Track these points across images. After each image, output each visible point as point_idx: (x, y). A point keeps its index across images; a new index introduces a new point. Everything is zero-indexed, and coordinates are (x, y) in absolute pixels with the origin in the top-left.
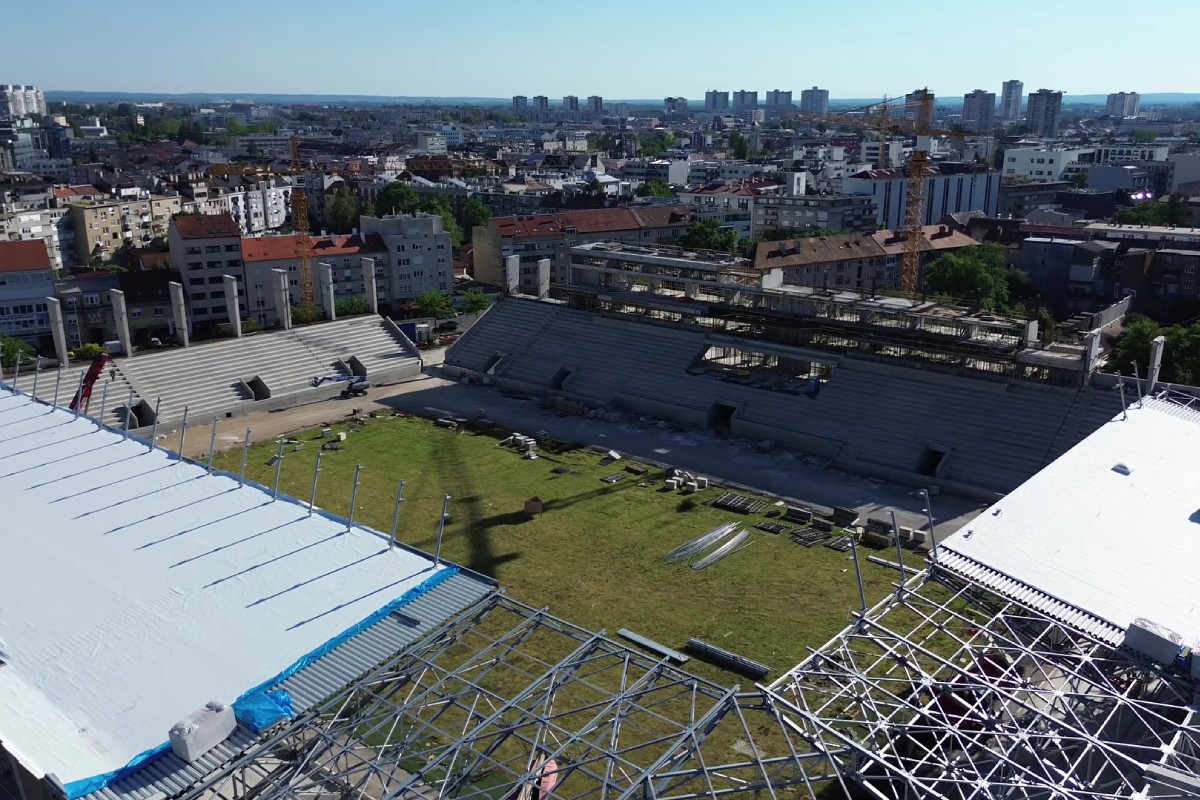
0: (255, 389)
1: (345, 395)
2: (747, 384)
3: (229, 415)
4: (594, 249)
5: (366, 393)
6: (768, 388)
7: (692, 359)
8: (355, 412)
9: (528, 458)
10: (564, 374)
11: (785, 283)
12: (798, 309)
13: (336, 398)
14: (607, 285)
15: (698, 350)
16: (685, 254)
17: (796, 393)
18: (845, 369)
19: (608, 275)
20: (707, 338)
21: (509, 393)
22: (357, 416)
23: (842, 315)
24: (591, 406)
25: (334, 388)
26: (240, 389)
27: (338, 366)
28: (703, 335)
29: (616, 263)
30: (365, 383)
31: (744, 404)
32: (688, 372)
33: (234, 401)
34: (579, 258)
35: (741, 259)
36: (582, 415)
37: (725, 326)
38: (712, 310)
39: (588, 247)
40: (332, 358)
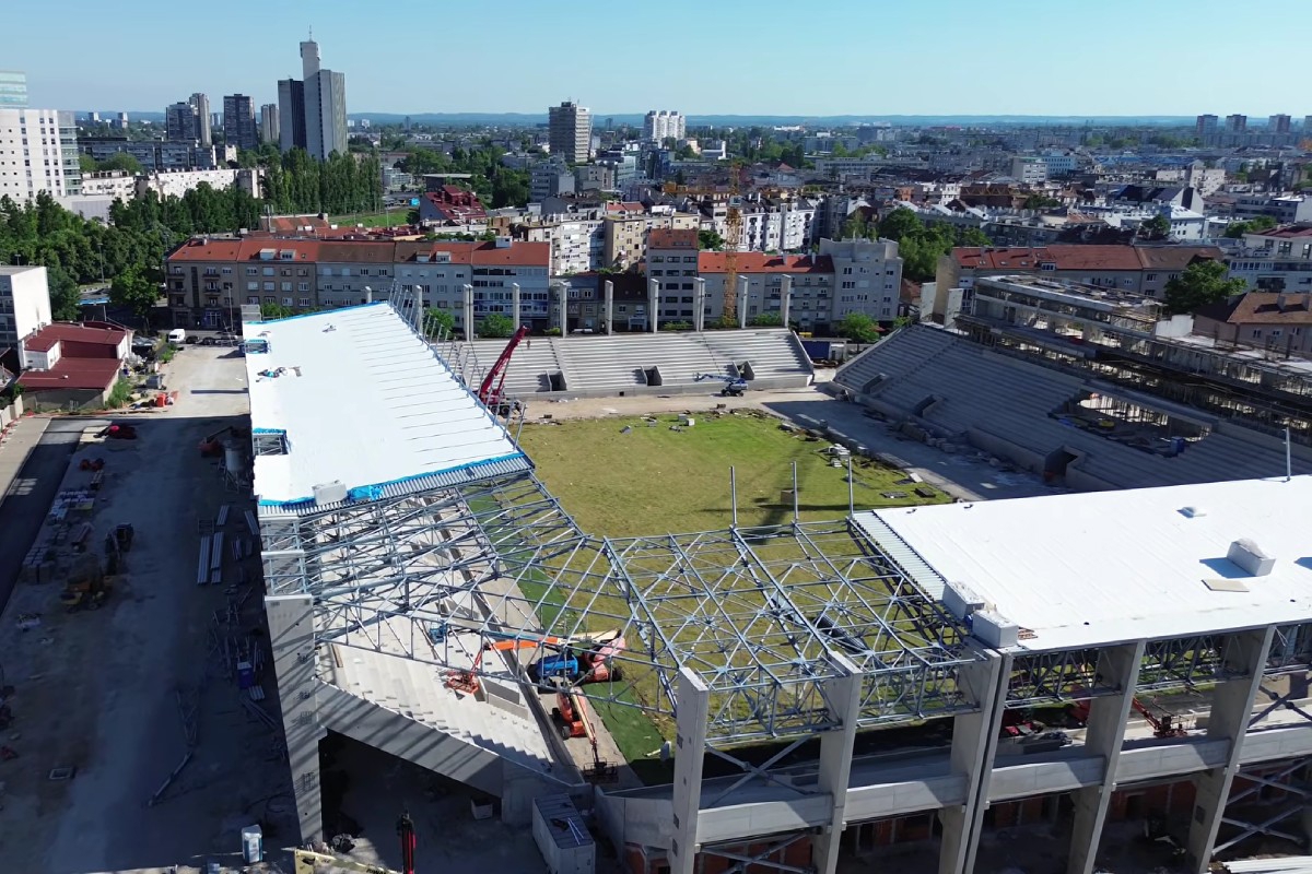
0: (651, 378)
1: (724, 394)
2: (1105, 436)
3: (622, 394)
4: (1003, 280)
5: (742, 395)
6: (1125, 443)
7: (1061, 403)
8: (719, 406)
9: (832, 465)
10: (930, 401)
11: (1195, 333)
12: (1196, 363)
13: (717, 395)
14: (1009, 320)
15: (1072, 396)
16: (1095, 293)
17: (1151, 452)
18: (1225, 435)
19: (1013, 309)
20: (1087, 383)
21: (871, 413)
22: (719, 410)
23: (1249, 375)
24: (937, 435)
25: (720, 385)
26: (638, 373)
27: (731, 369)
28: (1083, 381)
29: (1022, 298)
30: (743, 385)
31: (1089, 455)
32: (1050, 415)
33: (630, 382)
34: (989, 290)
35: (1152, 303)
36: (923, 441)
37: (1117, 375)
38: (1104, 355)
39: (995, 278)
40: (728, 362)
